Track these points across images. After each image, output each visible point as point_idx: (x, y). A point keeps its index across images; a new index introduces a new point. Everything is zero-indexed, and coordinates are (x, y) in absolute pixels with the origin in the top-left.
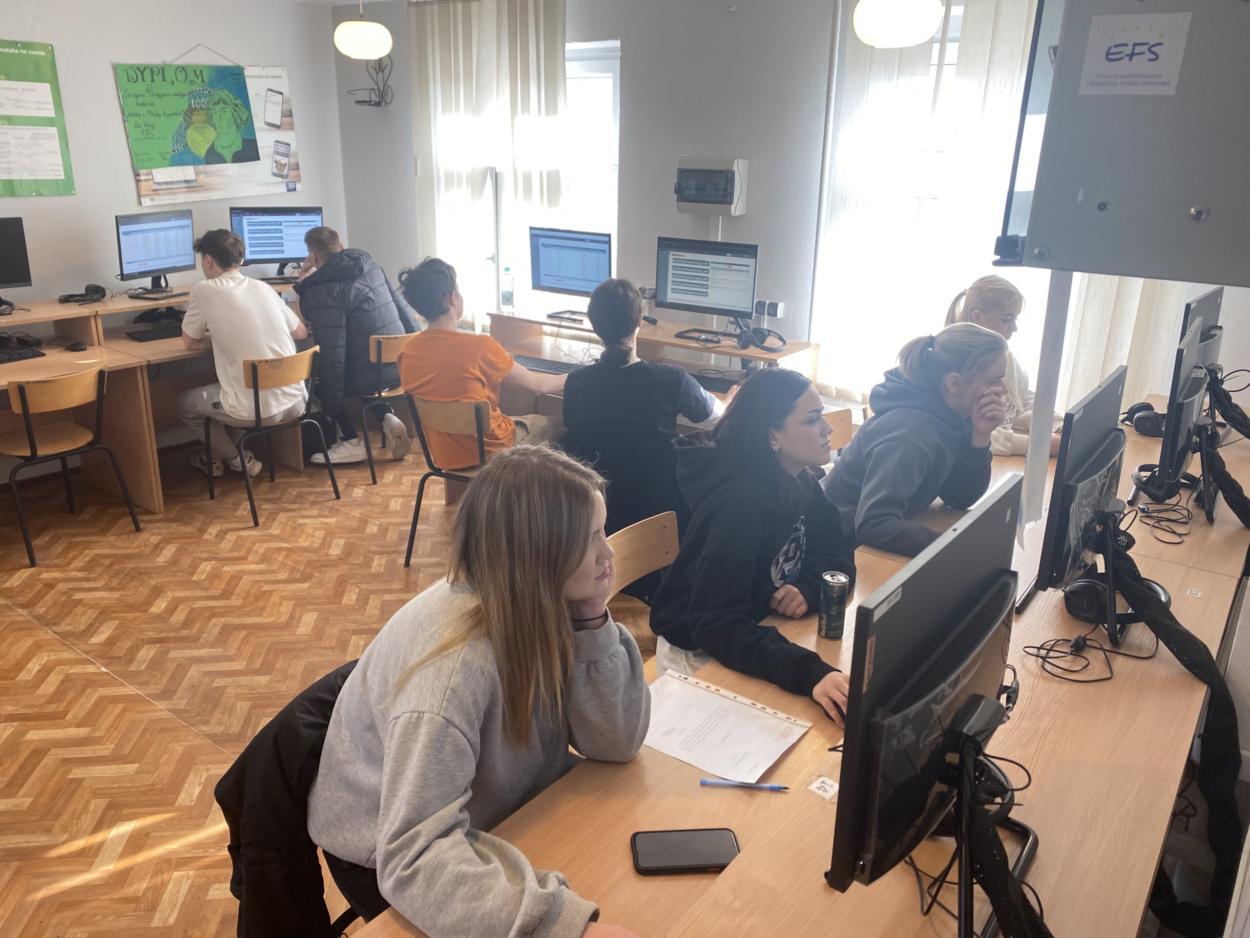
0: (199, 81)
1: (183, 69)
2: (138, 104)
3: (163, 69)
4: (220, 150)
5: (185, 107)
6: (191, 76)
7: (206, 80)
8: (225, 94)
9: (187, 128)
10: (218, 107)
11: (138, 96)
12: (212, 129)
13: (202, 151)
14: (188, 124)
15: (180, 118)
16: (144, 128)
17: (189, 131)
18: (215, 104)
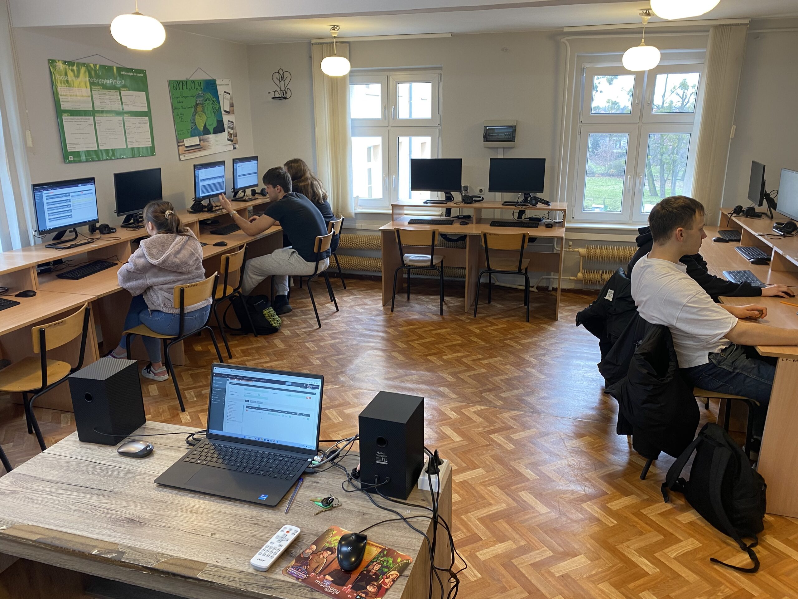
0: (199, 88)
1: (193, 81)
2: (178, 102)
3: (187, 82)
4: (208, 127)
5: (194, 104)
6: (197, 86)
7: (202, 88)
8: (209, 95)
9: (195, 115)
10: (206, 102)
11: (177, 98)
12: (205, 115)
13: (201, 128)
14: (196, 113)
15: (193, 110)
16: (180, 116)
17: (196, 116)
18: (205, 101)
